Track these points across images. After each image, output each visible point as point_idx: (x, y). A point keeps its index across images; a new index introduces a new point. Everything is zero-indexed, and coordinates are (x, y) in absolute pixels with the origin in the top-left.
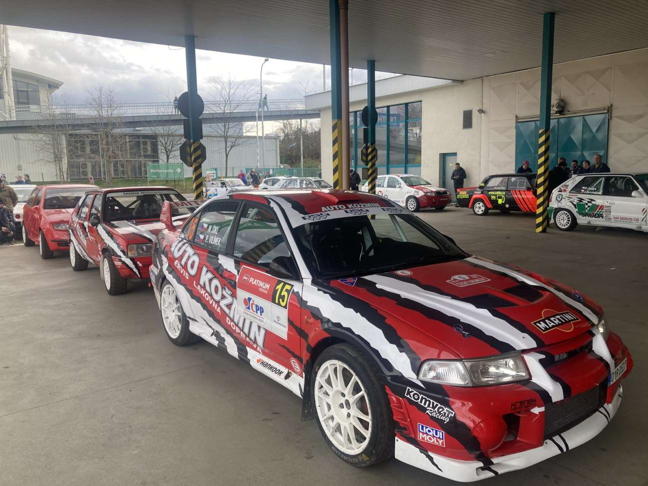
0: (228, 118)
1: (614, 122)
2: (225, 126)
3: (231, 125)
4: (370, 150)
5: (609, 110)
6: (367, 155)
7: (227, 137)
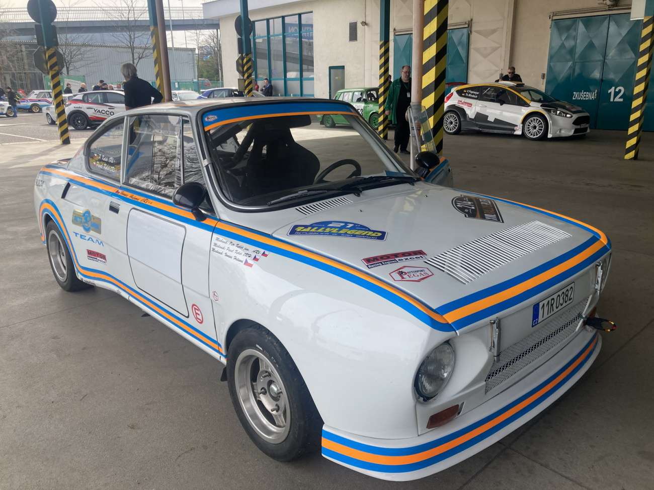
0: (133, 26)
1: (474, 36)
2: (130, 36)
3: (138, 34)
4: (245, 61)
5: (470, 24)
6: (243, 66)
7: (134, 48)
